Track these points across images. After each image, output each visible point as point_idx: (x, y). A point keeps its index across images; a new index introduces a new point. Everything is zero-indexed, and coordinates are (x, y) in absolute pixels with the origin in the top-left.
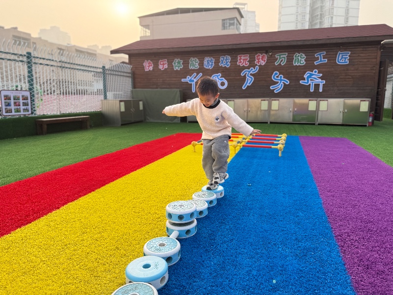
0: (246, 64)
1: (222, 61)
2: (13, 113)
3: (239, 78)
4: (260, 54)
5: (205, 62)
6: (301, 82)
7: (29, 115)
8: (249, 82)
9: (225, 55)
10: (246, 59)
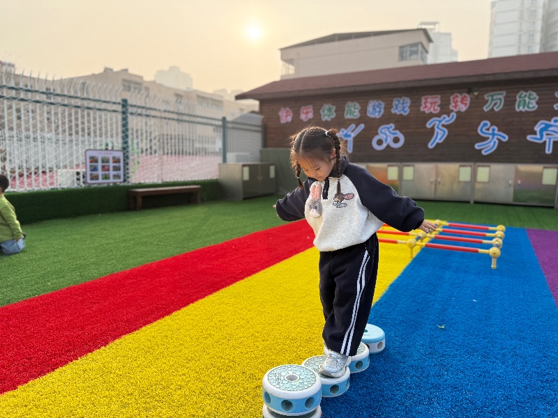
0: (434, 110)
1: (397, 106)
2: (100, 180)
3: (422, 130)
4: (459, 95)
5: (370, 108)
6: (529, 138)
7: (121, 183)
8: (439, 137)
9: (401, 97)
10: (435, 103)
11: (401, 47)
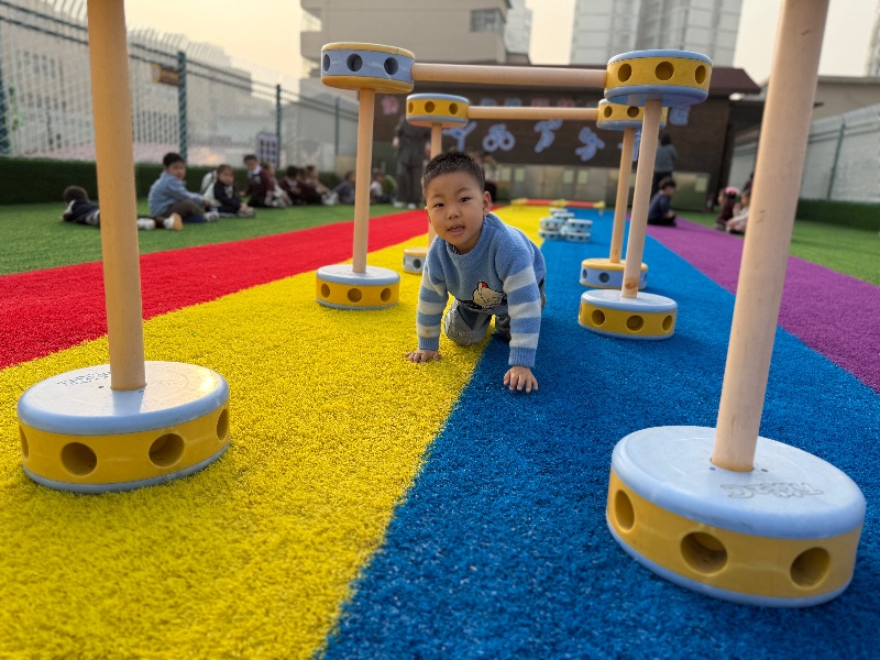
3: (531, 134)
4: (565, 100)
8: (546, 141)
9: (512, 97)
11: (474, 12)
